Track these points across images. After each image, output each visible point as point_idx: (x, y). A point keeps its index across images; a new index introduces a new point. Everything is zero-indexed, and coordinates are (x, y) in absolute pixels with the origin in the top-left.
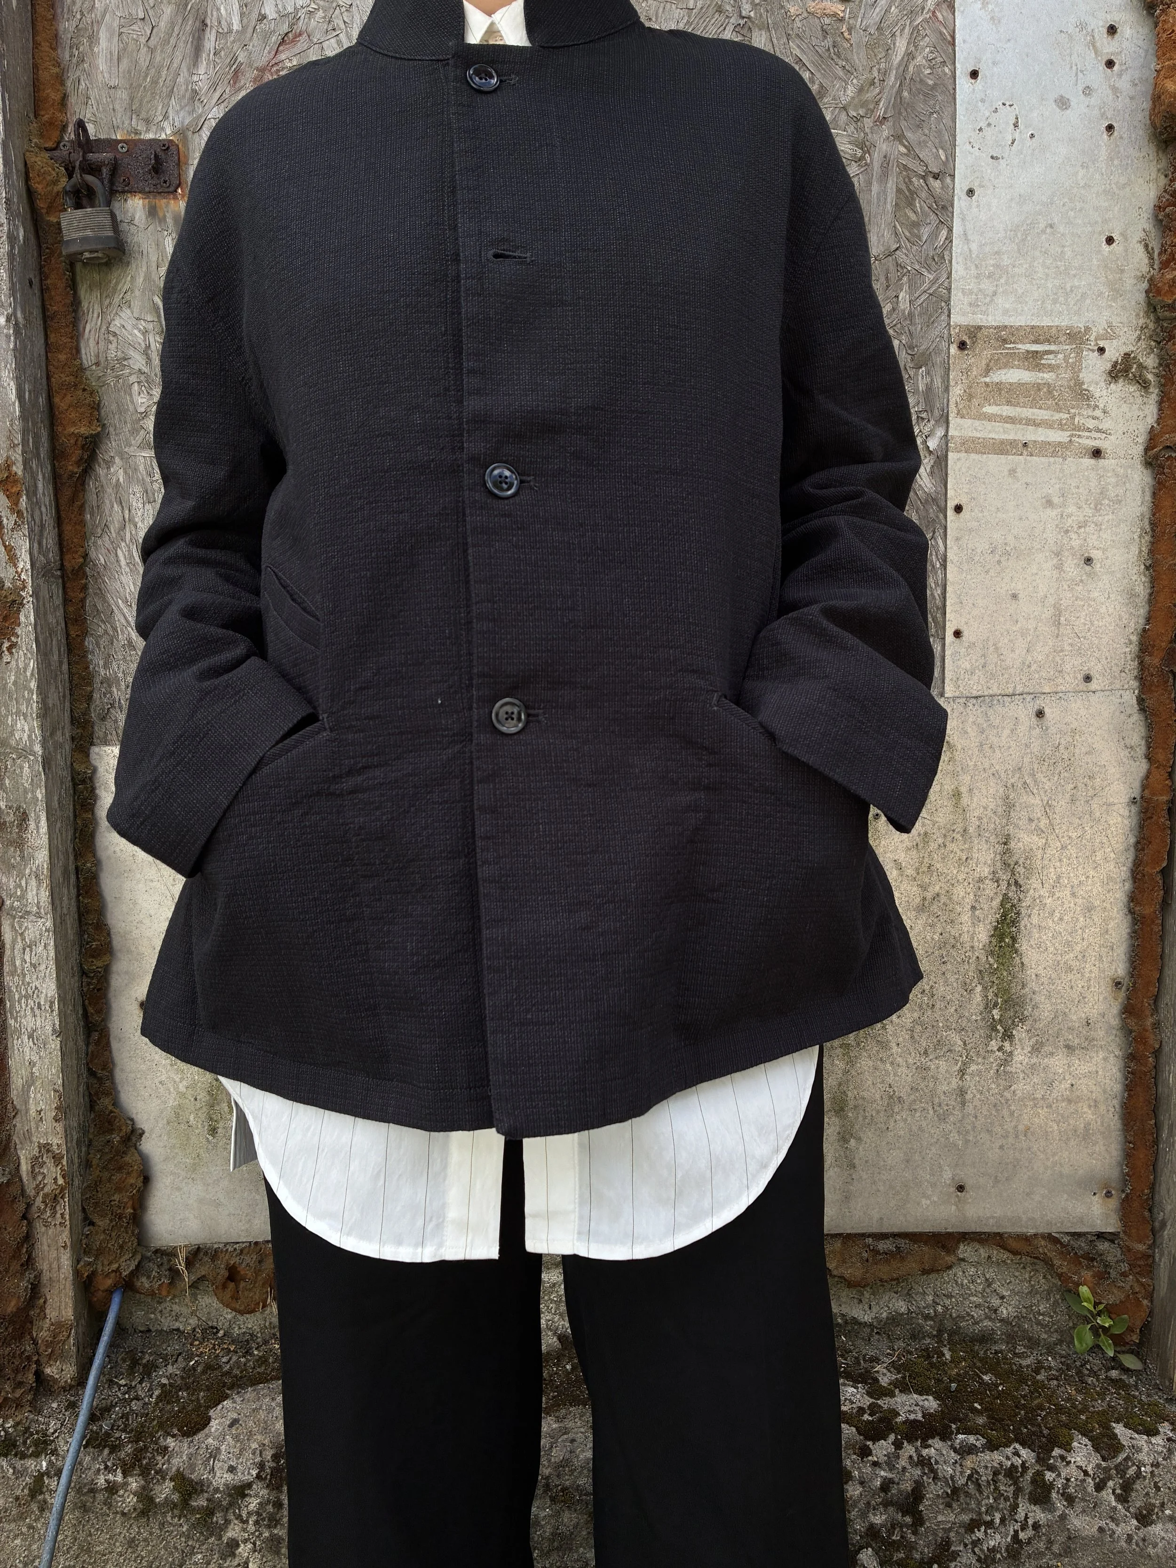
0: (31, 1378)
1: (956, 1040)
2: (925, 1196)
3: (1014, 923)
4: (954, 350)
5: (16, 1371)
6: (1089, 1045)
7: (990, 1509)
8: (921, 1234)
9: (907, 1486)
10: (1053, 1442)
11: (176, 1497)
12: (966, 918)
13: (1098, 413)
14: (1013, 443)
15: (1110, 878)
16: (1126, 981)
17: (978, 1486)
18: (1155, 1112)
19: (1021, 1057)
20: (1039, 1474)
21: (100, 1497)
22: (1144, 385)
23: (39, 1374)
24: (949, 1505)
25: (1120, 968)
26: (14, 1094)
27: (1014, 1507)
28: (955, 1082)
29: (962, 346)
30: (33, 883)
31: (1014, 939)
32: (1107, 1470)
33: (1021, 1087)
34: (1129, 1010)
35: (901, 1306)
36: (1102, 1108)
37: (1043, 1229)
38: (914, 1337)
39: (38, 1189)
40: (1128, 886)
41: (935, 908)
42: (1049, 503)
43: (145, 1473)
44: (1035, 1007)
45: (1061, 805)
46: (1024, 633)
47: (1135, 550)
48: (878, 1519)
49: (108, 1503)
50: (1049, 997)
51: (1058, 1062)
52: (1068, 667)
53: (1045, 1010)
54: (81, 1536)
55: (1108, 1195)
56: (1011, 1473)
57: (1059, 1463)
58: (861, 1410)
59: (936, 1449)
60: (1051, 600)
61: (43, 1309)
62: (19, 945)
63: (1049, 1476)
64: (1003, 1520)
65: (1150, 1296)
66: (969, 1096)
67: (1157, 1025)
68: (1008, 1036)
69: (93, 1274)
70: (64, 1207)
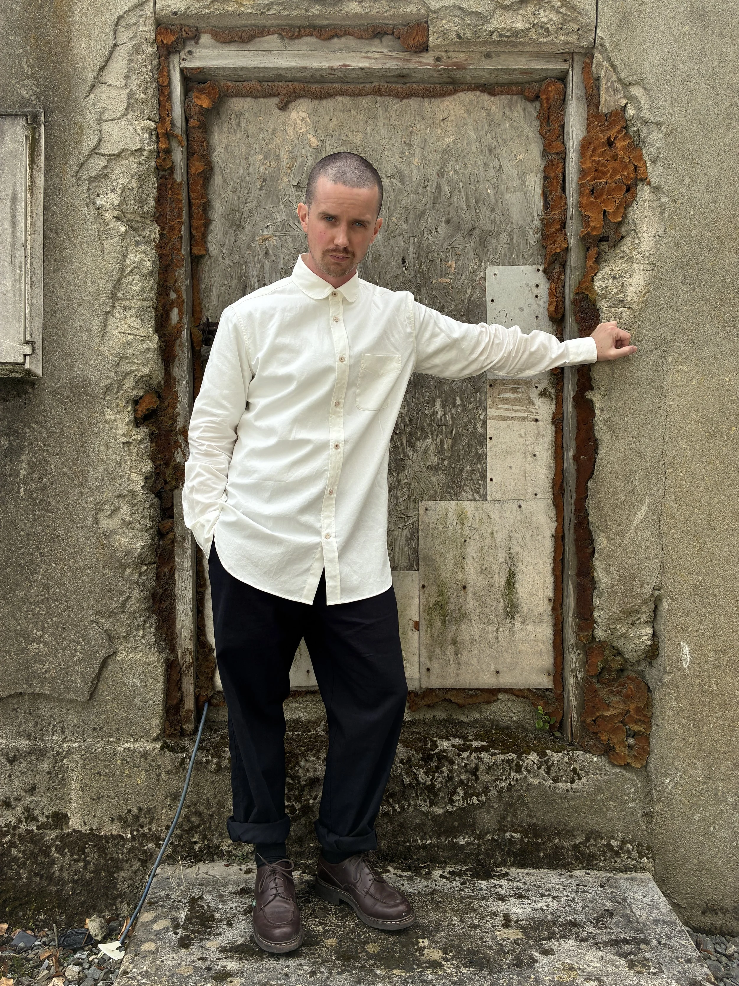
0: (179, 728)
1: (495, 619)
2: (485, 675)
3: (514, 578)
4: (488, 387)
5: (175, 725)
6: (541, 621)
7: (501, 775)
8: (484, 689)
9: (473, 766)
10: (524, 753)
11: (229, 765)
12: (497, 576)
13: (536, 407)
14: (508, 417)
15: (546, 563)
16: (553, 598)
17: (497, 765)
18: (562, 643)
19: (517, 625)
20: (518, 762)
21: (204, 765)
22: (551, 398)
23: (181, 728)
24: (488, 773)
25: (551, 594)
26: (177, 630)
27: (510, 774)
28: (495, 634)
29: (491, 386)
30: (186, 560)
31: (514, 584)
32: (541, 762)
33: (518, 636)
34: (554, 609)
35: (478, 716)
36: (546, 644)
37: (527, 687)
38: (483, 727)
39: (184, 663)
40: (552, 565)
41: (486, 572)
42: (521, 437)
43: (218, 757)
44: (522, 608)
45: (528, 537)
46: (514, 479)
47: (550, 452)
48: (463, 777)
49: (206, 768)
50: (527, 604)
51: (530, 627)
52: (529, 491)
53: (525, 609)
54: (196, 780)
55: (549, 675)
56: (508, 761)
57: (525, 759)
58: (460, 744)
59: (484, 755)
60: (523, 468)
61: (184, 704)
62: (181, 581)
63: (521, 763)
64: (506, 779)
65: (563, 709)
66: (500, 639)
67: (562, 613)
68: (513, 618)
69: (200, 694)
70: (192, 670)
